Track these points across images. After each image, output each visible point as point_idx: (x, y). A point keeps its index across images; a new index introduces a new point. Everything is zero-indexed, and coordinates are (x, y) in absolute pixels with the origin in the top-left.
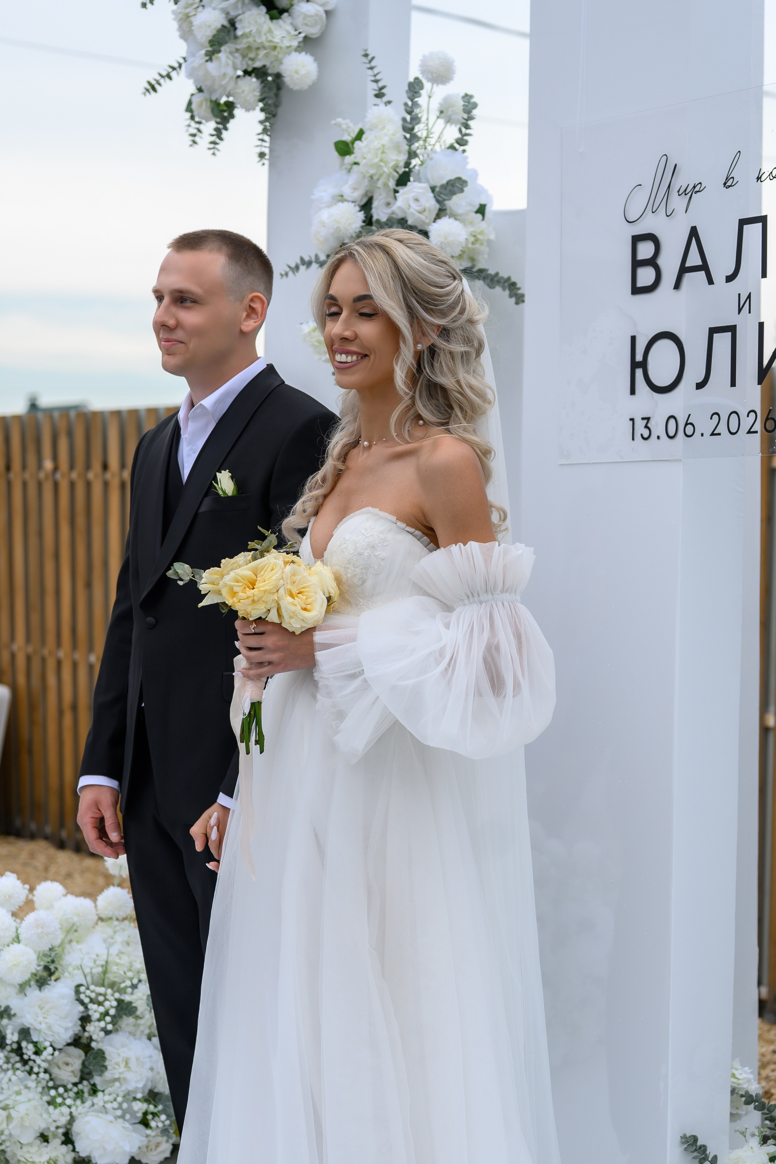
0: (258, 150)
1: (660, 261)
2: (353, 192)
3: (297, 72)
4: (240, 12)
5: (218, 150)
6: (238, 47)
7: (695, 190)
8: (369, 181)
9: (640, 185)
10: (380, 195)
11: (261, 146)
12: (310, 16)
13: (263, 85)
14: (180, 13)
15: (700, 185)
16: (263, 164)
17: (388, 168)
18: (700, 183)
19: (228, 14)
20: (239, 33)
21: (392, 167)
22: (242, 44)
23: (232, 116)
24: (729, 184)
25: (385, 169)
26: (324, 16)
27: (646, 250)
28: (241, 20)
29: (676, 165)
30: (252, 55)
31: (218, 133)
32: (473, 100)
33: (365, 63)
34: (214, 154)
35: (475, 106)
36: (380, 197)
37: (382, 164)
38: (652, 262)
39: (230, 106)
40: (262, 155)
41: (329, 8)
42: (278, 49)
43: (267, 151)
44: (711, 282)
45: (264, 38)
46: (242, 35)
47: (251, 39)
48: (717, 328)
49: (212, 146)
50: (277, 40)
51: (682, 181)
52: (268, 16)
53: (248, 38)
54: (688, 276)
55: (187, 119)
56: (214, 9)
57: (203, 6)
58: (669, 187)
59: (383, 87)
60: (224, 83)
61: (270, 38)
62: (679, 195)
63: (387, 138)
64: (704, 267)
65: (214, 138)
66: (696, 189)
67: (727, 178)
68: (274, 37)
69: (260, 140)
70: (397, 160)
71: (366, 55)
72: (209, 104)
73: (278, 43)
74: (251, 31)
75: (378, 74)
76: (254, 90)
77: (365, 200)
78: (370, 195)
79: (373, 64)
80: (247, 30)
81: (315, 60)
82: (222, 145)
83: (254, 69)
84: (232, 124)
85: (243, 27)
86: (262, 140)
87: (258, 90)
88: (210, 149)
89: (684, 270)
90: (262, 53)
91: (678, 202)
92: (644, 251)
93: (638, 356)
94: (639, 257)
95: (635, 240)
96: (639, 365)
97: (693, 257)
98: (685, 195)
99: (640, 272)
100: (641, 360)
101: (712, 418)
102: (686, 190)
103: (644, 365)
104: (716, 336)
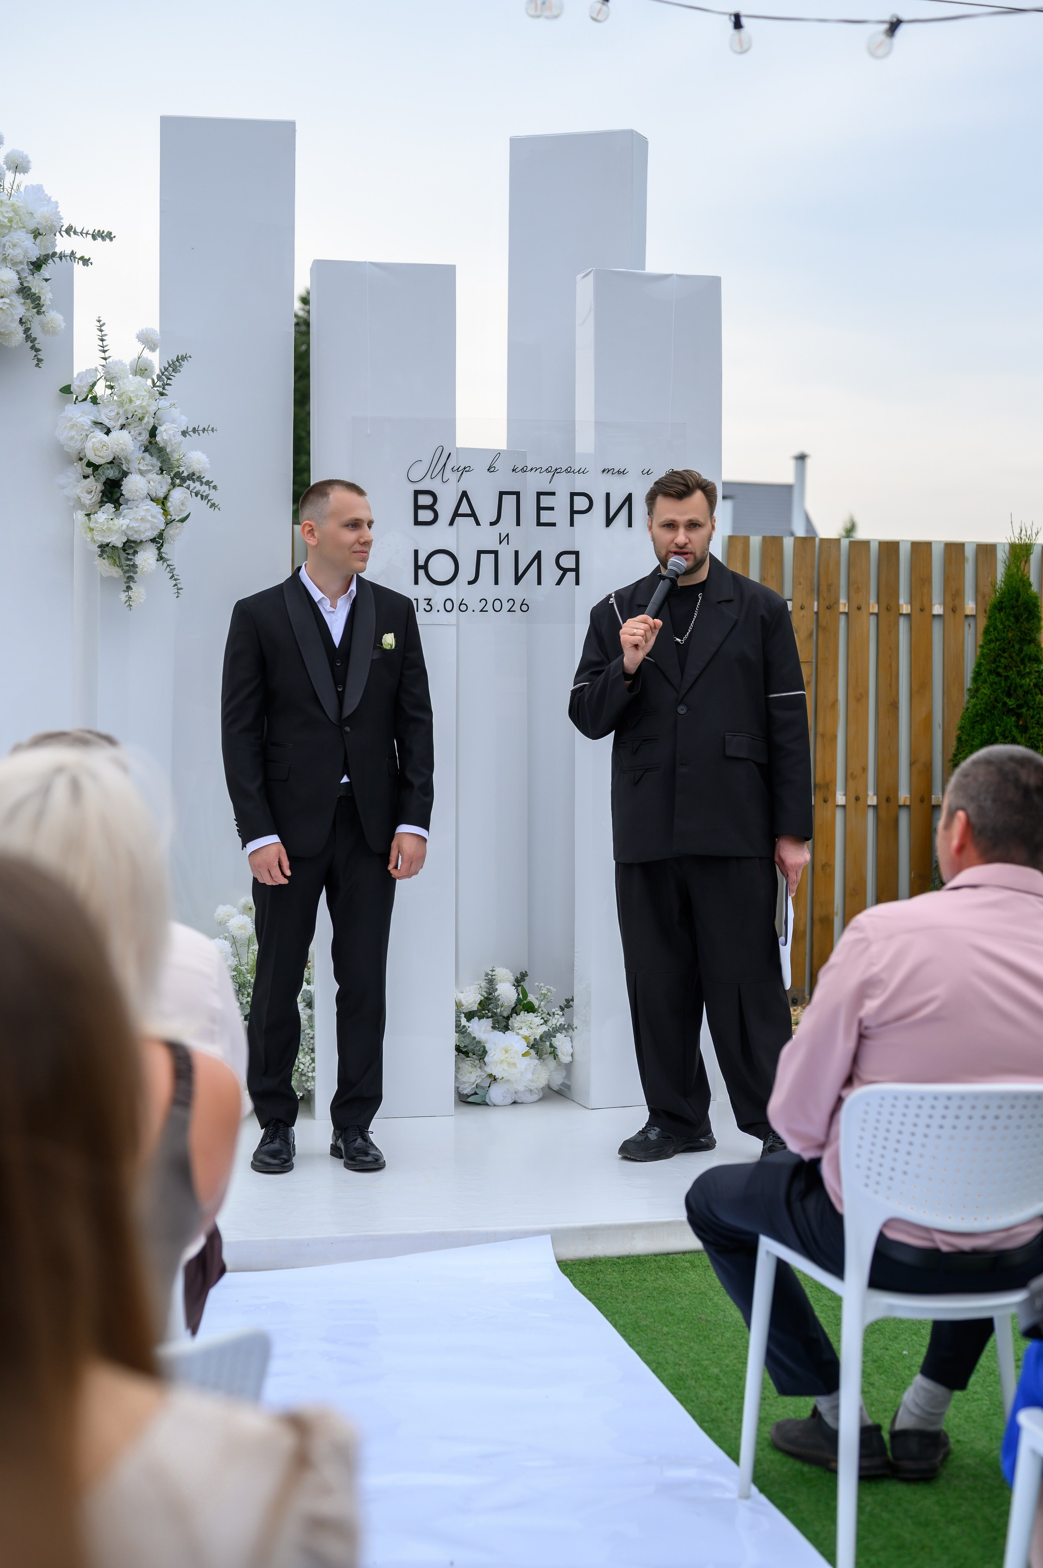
1: (435, 507)
7: (465, 470)
9: (421, 462)
24: (491, 470)
44: (478, 523)
48: (483, 551)
51: (455, 463)
54: (459, 519)
58: (445, 465)
62: (453, 471)
64: (473, 514)
67: (490, 467)
71: (99, 321)
89: (456, 514)
91: (451, 476)
92: (425, 500)
93: (421, 562)
94: (420, 503)
95: (417, 493)
96: (421, 567)
97: (464, 509)
98: (458, 471)
99: (420, 512)
100: (423, 564)
101: (480, 602)
102: (458, 469)
103: (425, 567)
104: (482, 555)
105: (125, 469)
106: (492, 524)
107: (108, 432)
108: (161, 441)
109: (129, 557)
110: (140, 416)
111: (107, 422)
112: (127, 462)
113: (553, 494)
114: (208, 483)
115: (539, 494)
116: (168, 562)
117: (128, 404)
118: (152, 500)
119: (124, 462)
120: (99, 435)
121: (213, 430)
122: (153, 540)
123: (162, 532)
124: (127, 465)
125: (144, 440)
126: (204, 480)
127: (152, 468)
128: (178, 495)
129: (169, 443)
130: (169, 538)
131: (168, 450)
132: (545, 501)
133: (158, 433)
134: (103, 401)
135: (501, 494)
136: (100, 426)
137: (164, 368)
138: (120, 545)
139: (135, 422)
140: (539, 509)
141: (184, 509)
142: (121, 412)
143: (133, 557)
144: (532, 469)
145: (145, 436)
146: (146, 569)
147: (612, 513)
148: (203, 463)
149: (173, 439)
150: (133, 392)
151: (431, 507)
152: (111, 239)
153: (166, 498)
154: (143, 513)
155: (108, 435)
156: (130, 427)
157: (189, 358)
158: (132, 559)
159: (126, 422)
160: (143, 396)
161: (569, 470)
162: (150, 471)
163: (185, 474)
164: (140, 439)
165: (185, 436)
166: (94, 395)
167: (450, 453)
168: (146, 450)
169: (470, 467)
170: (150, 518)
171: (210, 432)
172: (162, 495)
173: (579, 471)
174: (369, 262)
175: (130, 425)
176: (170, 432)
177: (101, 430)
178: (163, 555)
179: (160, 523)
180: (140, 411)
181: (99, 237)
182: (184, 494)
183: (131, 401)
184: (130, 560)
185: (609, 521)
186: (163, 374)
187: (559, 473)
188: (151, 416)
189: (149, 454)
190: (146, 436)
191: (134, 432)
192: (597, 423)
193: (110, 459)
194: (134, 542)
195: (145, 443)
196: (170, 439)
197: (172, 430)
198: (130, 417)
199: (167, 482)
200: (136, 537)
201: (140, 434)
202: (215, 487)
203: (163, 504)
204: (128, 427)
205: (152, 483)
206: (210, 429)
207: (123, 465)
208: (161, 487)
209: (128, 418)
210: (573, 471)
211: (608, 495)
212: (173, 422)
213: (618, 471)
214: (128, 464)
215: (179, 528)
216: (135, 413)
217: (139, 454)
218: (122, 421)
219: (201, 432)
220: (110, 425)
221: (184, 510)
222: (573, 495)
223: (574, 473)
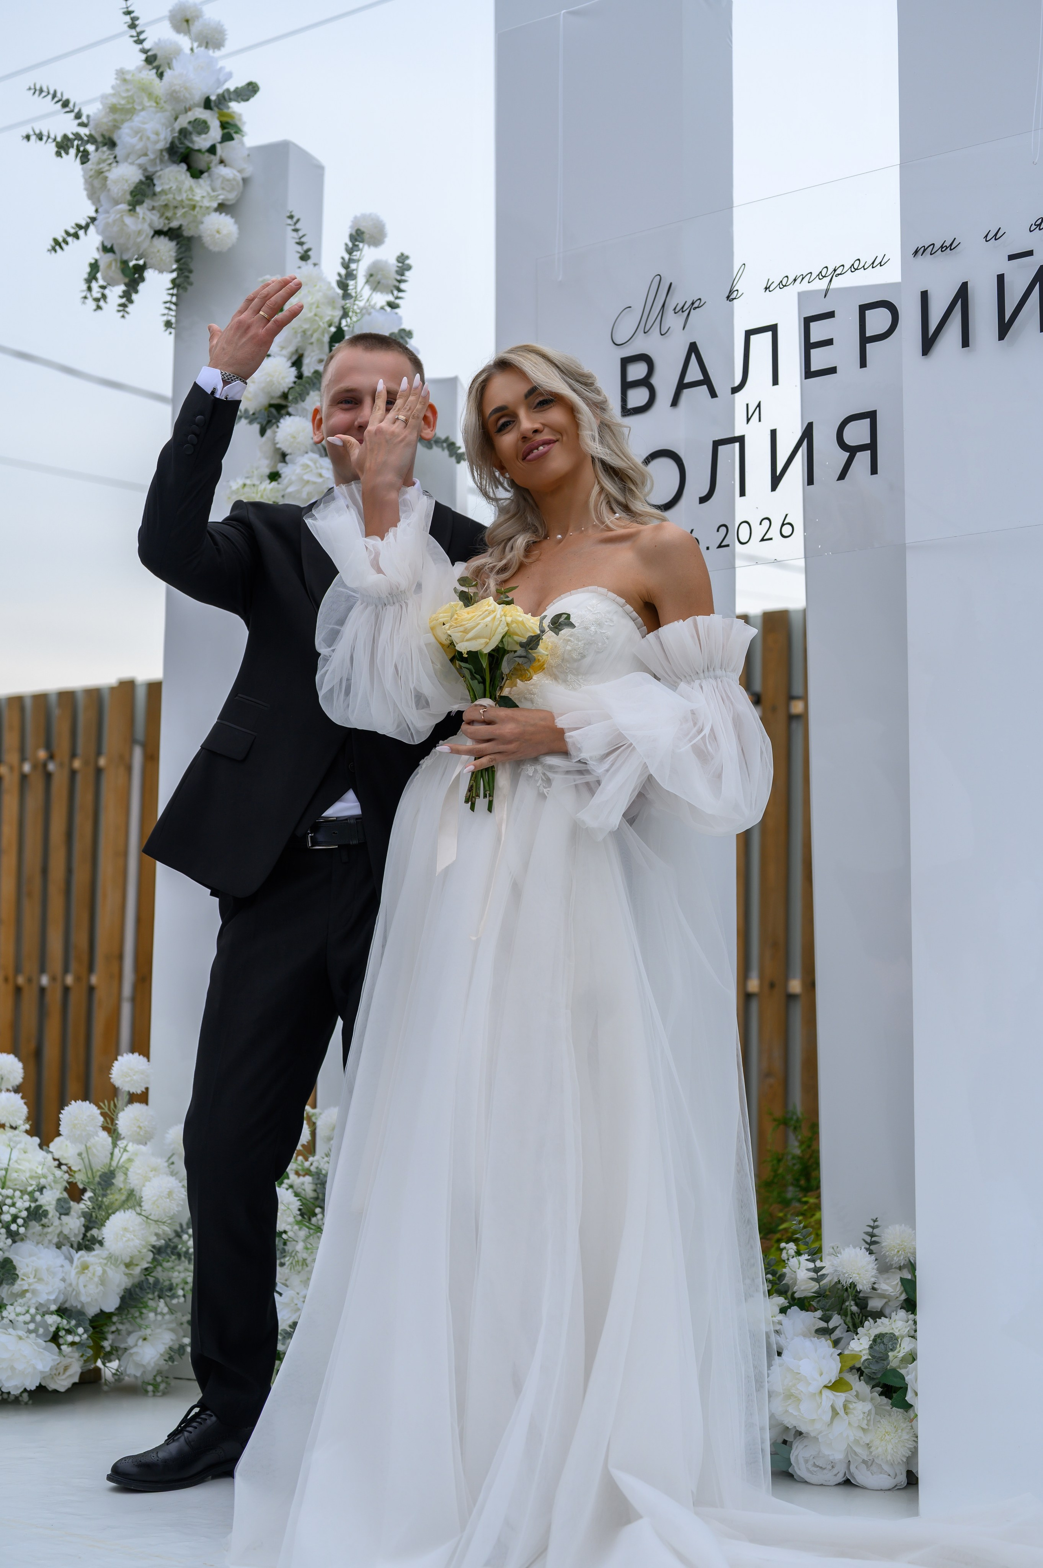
0: (165, 318)
1: (654, 381)
2: (281, 351)
3: (218, 232)
4: (158, 168)
5: (127, 313)
6: (156, 204)
7: (693, 307)
8: (302, 336)
9: (630, 307)
10: (313, 351)
11: (168, 314)
12: (228, 180)
13: (179, 246)
14: (91, 170)
15: (699, 301)
16: (171, 333)
17: (323, 323)
18: (700, 299)
19: (145, 170)
20: (158, 189)
21: (327, 322)
22: (161, 200)
23: (142, 279)
24: (733, 295)
25: (321, 324)
26: (241, 182)
27: (637, 371)
28: (160, 177)
29: (671, 284)
30: (169, 214)
31: (127, 296)
32: (407, 262)
33: (290, 225)
34: (123, 317)
35: (409, 268)
36: (313, 354)
37: (317, 318)
38: (646, 382)
39: (140, 270)
40: (168, 324)
41: (246, 175)
42: (197, 209)
43: (173, 320)
44: (713, 394)
45: (184, 196)
46: (160, 192)
47: (170, 196)
48: (722, 440)
49: (121, 308)
50: (197, 198)
51: (678, 298)
52: (188, 174)
53: (166, 194)
54: (686, 392)
55: (83, 291)
56: (132, 164)
57: (117, 162)
58: (663, 306)
59: (309, 250)
60: (139, 240)
61: (190, 197)
62: (675, 313)
63: (320, 294)
64: (706, 381)
65: (123, 300)
66: (695, 305)
67: (730, 291)
68: (194, 195)
69: (166, 308)
70: (333, 316)
71: (291, 217)
72: (119, 264)
73: (198, 202)
74: (171, 188)
75: (303, 236)
76: (170, 251)
77: (294, 358)
78: (300, 352)
79: (298, 226)
80: (166, 187)
81: (236, 222)
82: (131, 308)
83: (170, 229)
84: (142, 287)
85: (162, 184)
86: (170, 309)
87: (174, 250)
88: (119, 311)
89: (682, 386)
90: (180, 212)
91: (673, 321)
94: (629, 379)
95: (625, 362)
97: (694, 373)
98: (683, 312)
99: (630, 393)
101: (718, 531)
102: (683, 307)
104: (721, 449)
106: (734, 390)
113: (831, 315)
115: (808, 321)
132: (818, 332)
135: (750, 334)
140: (809, 346)
144: (795, 280)
147: (932, 329)
151: (642, 382)
161: (856, 265)
169: (702, 299)
173: (873, 263)
185: (927, 344)
187: (839, 274)
210: (864, 266)
211: (923, 296)
213: (942, 247)
222: (862, 309)
223: (864, 269)
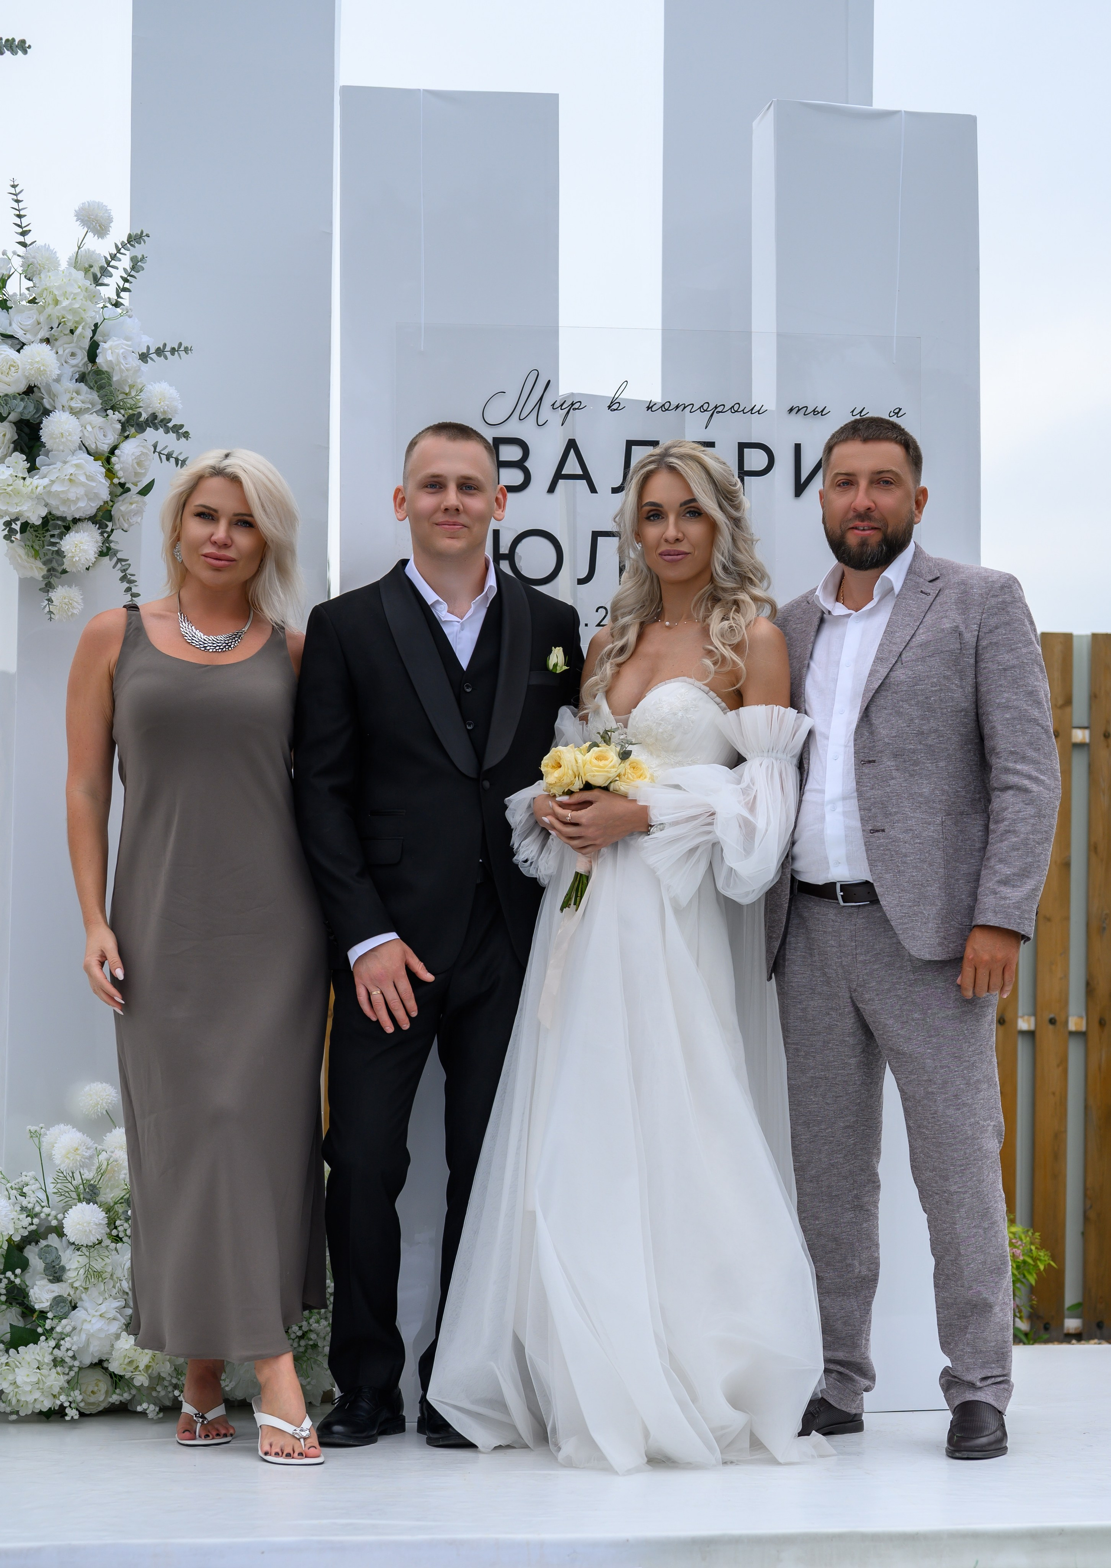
1: (527, 464)
7: (574, 407)
9: (504, 392)
24: (615, 407)
44: (593, 490)
48: (602, 532)
51: (558, 396)
54: (564, 482)
58: (541, 400)
62: (554, 408)
64: (585, 476)
67: (612, 403)
71: (14, 186)
89: (559, 475)
91: (552, 416)
92: (510, 453)
93: (504, 549)
94: (502, 458)
95: (499, 442)
96: (504, 557)
97: (572, 466)
98: (561, 409)
99: (504, 472)
100: (507, 552)
101: (597, 611)
102: (562, 405)
103: (510, 557)
104: (600, 539)
105: (48, 406)
106: (615, 490)
107: (20, 346)
108: (103, 365)
109: (51, 540)
110: (70, 325)
111: (20, 334)
112: (52, 397)
114: (177, 429)
116: (119, 556)
117: (51, 306)
118: (89, 453)
119: (46, 396)
120: (5, 351)
121: (186, 350)
122: (93, 519)
123: (109, 508)
124: (51, 400)
125: (80, 365)
126: (170, 425)
127: (91, 407)
128: (130, 450)
129: (117, 368)
130: (121, 518)
131: (115, 379)
133: (100, 353)
134: (15, 303)
135: (630, 444)
136: (10, 341)
137: (111, 256)
138: (38, 522)
139: (65, 335)
141: (143, 471)
142: (42, 319)
143: (58, 541)
144: (677, 407)
145: (82, 358)
146: (77, 559)
147: (804, 475)
148: (170, 398)
149: (123, 362)
150: (59, 288)
151: (520, 465)
152: (25, 52)
153: (112, 451)
154: (72, 470)
155: (19, 352)
156: (57, 343)
157: (145, 238)
158: (57, 543)
159: (50, 335)
160: (75, 294)
161: (736, 408)
162: (87, 410)
163: (144, 416)
164: (73, 362)
165: (146, 362)
166: (5, 298)
167: (549, 382)
168: (82, 378)
169: (580, 402)
170: (83, 479)
171: (182, 353)
172: (105, 448)
173: (752, 409)
174: (425, 90)
175: (56, 340)
176: (117, 351)
177: (12, 346)
178: (112, 545)
179: (102, 489)
180: (70, 318)
181: (8, 50)
182: (142, 449)
183: (57, 302)
184: (54, 544)
185: (800, 488)
186: (108, 265)
187: (721, 412)
188: (88, 326)
189: (86, 385)
190: (81, 360)
191: (64, 351)
192: (779, 335)
193: (22, 387)
194: (63, 519)
195: (82, 369)
196: (119, 363)
197: (122, 348)
198: (55, 326)
199: (114, 429)
200: (62, 510)
201: (73, 355)
202: (186, 435)
203: (108, 460)
204: (54, 344)
205: (89, 428)
206: (182, 348)
207: (44, 400)
208: (104, 435)
209: (52, 328)
210: (743, 410)
211: (798, 448)
212: (127, 339)
213: (814, 411)
214: (54, 401)
215: (137, 502)
216: (62, 320)
217: (69, 385)
218: (44, 333)
219: (168, 354)
220: (24, 338)
221: (144, 474)
222: (742, 446)
223: (744, 413)
